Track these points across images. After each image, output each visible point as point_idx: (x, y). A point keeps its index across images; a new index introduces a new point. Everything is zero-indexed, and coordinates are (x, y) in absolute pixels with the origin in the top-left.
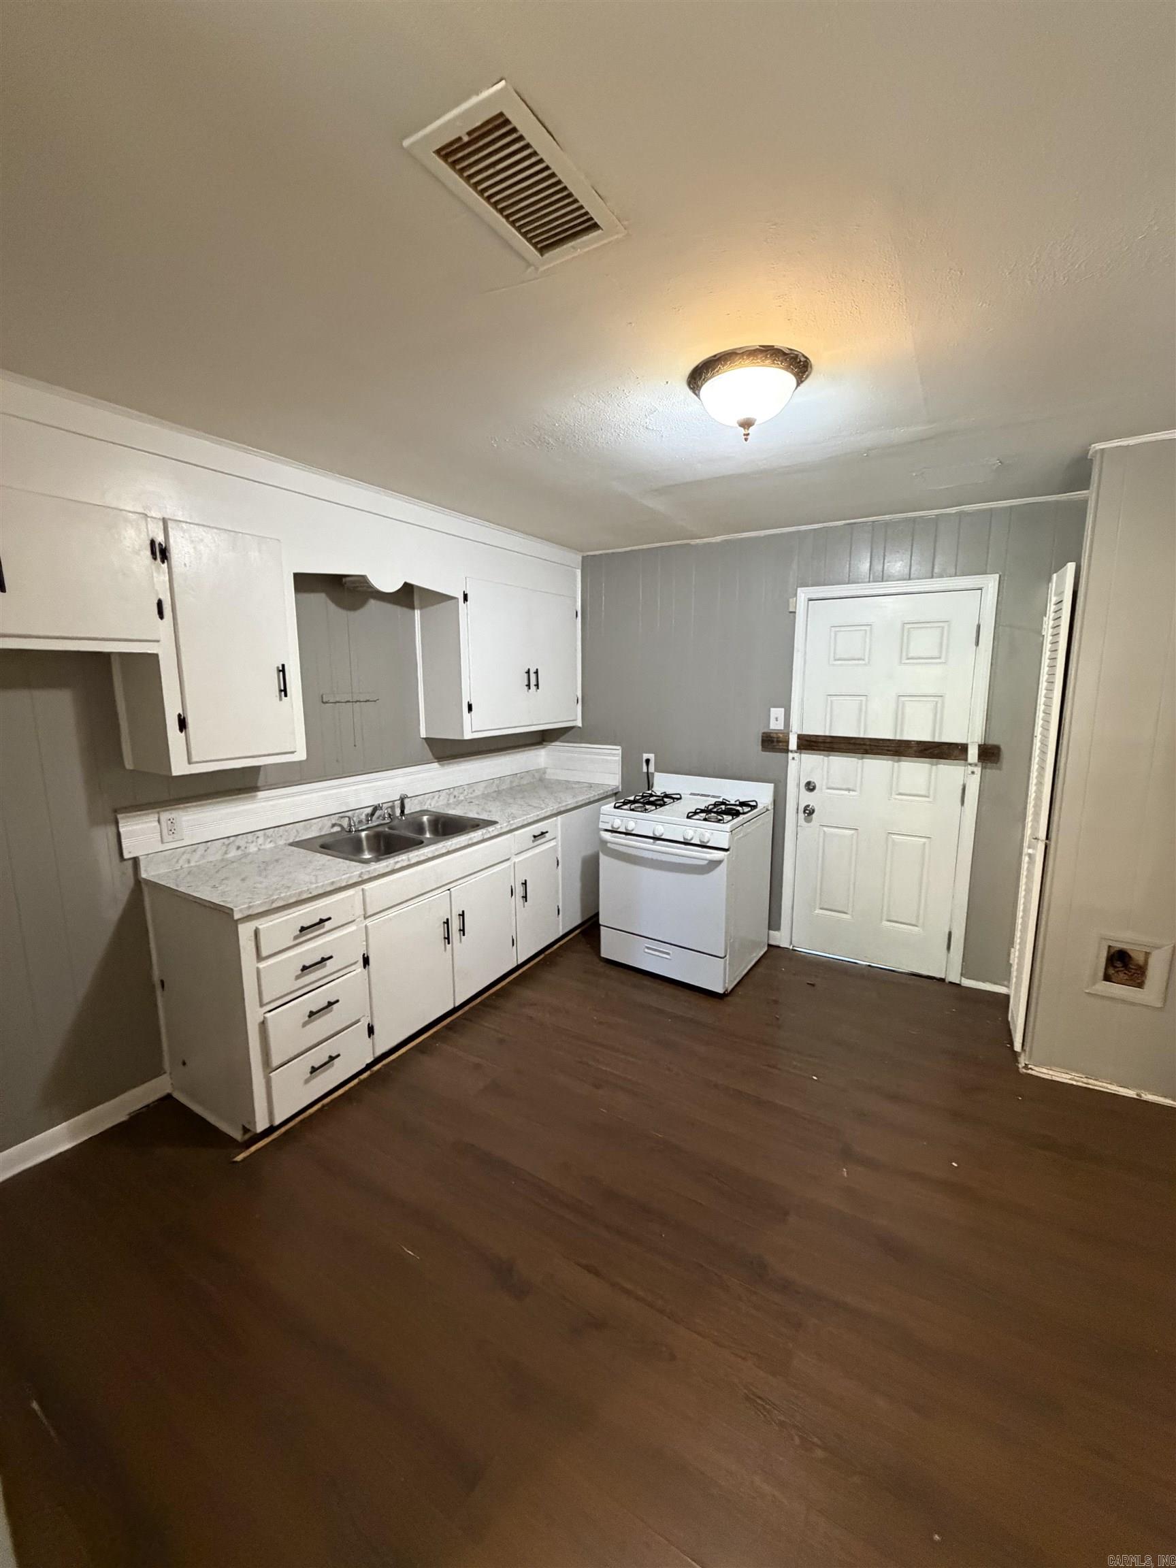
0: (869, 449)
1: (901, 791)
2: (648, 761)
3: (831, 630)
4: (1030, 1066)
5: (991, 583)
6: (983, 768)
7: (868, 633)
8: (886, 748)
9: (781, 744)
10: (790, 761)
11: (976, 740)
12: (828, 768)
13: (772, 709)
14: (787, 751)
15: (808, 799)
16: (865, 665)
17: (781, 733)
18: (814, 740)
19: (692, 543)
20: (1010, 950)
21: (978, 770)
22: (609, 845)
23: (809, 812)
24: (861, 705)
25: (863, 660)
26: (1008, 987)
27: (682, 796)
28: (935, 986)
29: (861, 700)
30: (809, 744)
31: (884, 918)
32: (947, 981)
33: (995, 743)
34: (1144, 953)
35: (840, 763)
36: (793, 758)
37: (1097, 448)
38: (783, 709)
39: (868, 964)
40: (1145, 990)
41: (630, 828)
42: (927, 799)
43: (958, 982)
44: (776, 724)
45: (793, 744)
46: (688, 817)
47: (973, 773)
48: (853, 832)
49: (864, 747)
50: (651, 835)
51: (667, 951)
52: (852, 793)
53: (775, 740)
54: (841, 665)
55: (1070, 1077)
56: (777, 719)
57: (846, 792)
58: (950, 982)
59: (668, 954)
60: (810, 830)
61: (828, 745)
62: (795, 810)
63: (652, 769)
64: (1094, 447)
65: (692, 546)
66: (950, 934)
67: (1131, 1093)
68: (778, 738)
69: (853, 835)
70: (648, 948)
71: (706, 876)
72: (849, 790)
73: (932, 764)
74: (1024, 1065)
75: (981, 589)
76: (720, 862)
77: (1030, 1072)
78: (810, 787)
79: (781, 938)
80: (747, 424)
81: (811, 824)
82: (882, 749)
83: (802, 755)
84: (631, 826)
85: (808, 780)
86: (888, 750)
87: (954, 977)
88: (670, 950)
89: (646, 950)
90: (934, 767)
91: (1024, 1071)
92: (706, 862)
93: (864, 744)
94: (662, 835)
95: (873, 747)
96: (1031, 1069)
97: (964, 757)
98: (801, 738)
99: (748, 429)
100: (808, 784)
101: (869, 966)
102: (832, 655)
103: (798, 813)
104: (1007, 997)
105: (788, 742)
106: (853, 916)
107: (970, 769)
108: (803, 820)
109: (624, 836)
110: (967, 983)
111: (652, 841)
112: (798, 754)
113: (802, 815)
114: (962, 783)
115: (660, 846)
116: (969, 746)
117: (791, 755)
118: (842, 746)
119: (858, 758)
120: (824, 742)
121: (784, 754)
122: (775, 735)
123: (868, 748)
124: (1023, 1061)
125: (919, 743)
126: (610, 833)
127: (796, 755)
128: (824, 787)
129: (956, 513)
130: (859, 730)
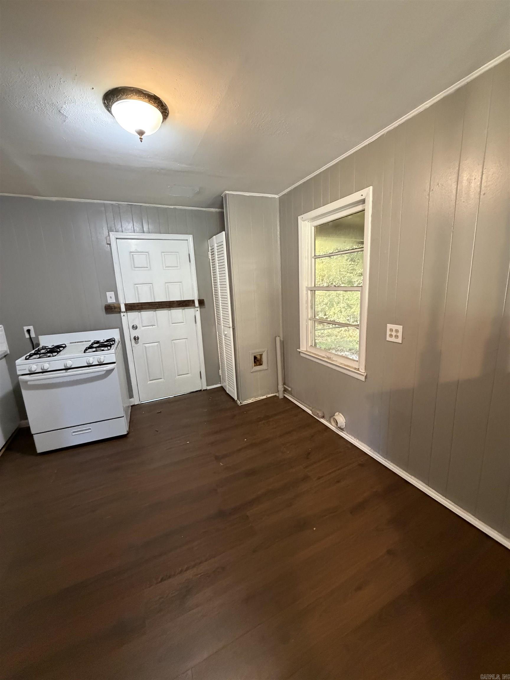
0: (162, 169)
1: (174, 322)
2: (29, 331)
3: (130, 254)
4: (242, 402)
5: (190, 238)
6: (200, 308)
7: (148, 256)
8: (165, 305)
9: (117, 309)
10: (123, 317)
11: (196, 298)
12: (141, 318)
13: (107, 293)
14: (120, 312)
15: (134, 333)
16: (149, 270)
17: (116, 304)
18: (133, 305)
19: (34, 198)
20: (219, 371)
21: (199, 309)
22: (29, 383)
23: (136, 339)
24: (150, 287)
25: (148, 268)
26: (221, 384)
27: (66, 345)
28: (200, 393)
29: (150, 286)
30: (131, 307)
31: (177, 375)
32: (202, 390)
33: (203, 299)
34: (259, 355)
35: (146, 315)
36: (124, 315)
37: (227, 193)
38: (113, 292)
39: (174, 396)
40: (263, 365)
41: (45, 368)
42: (183, 324)
43: (206, 389)
44: (111, 299)
45: (123, 308)
46: (85, 352)
47: (197, 310)
48: (157, 343)
49: (156, 306)
50: (64, 368)
51: (89, 428)
52: (154, 327)
53: (113, 307)
54: (137, 270)
55: (251, 400)
56: (111, 297)
57: (151, 327)
58: (204, 390)
59: (90, 429)
60: (138, 348)
61: (140, 307)
62: (130, 340)
63: (33, 335)
64: (226, 192)
65: (34, 199)
66: (200, 372)
67: (265, 397)
68: (114, 306)
69: (158, 344)
70: (74, 432)
71: (105, 379)
72: (152, 326)
73: (183, 309)
74: (240, 403)
75: (187, 240)
76: (112, 370)
77: (242, 404)
78: (135, 327)
79: (135, 401)
80: (141, 133)
81: (138, 344)
82: (164, 306)
83: (128, 313)
84: (46, 366)
85: (133, 325)
86: (167, 306)
87: (205, 388)
88: (90, 427)
89: (74, 434)
90: (183, 310)
91: (241, 405)
92: (105, 371)
93: (156, 305)
94: (71, 366)
95: (160, 306)
96: (242, 403)
97: (193, 305)
98: (126, 305)
99: (142, 136)
100: (133, 327)
101: (175, 396)
102: (133, 266)
103: (131, 341)
104: (222, 387)
105: (120, 308)
106: (164, 379)
107: (196, 309)
108: (134, 343)
109: (41, 374)
110: (209, 388)
111: (64, 371)
112: (126, 313)
113: (133, 341)
114: (194, 315)
115: (70, 372)
116: (195, 300)
117: (122, 314)
118: (145, 306)
119: (154, 311)
120: (138, 306)
121: (118, 314)
122: (113, 305)
123: (158, 306)
124: (239, 402)
125: (177, 301)
126: (28, 376)
127: (125, 314)
128: (141, 327)
129: (173, 208)
130: (152, 299)
